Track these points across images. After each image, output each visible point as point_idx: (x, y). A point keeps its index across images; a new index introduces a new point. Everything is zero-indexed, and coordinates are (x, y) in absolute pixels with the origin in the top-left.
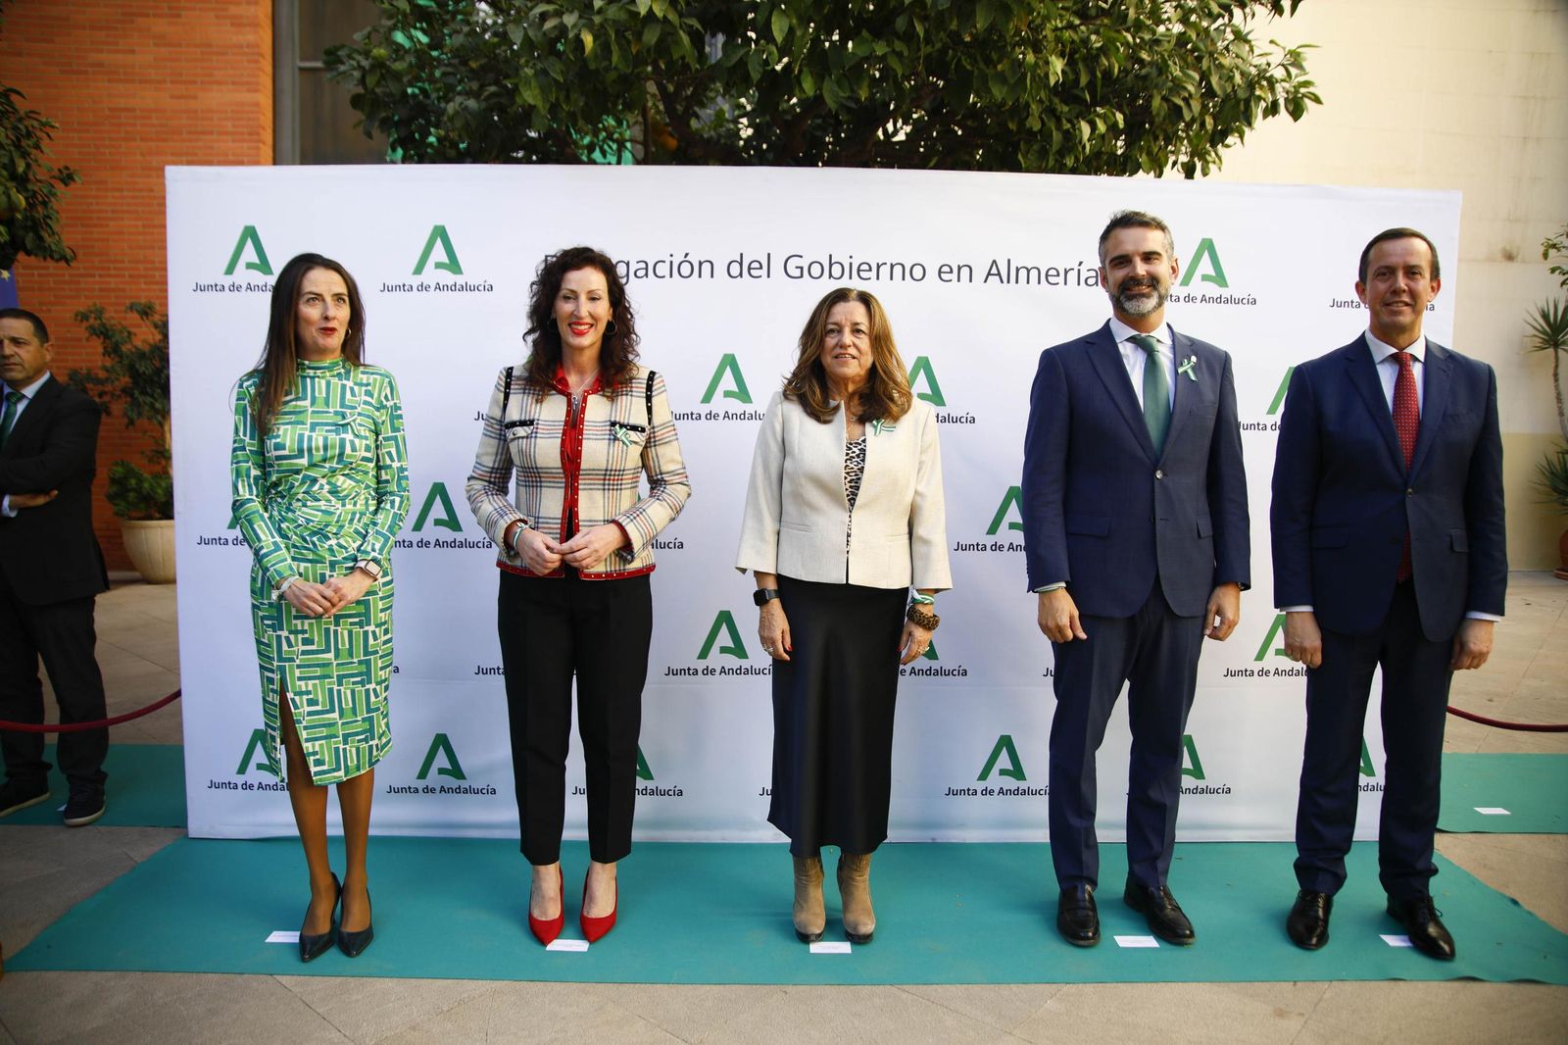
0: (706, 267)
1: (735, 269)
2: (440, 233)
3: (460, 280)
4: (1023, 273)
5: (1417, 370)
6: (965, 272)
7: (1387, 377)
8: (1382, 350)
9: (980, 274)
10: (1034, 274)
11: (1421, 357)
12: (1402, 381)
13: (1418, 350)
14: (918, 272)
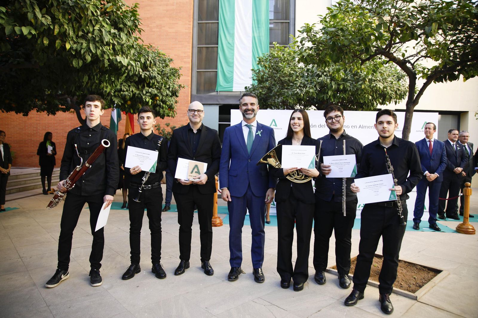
0: (315, 126)
1: (320, 126)
2: (274, 120)
3: (277, 127)
4: (365, 127)
5: (432, 143)
6: (356, 127)
7: (428, 143)
8: (427, 140)
9: (358, 127)
10: (367, 127)
11: (433, 141)
12: (430, 144)
13: (433, 140)
14: (348, 127)
